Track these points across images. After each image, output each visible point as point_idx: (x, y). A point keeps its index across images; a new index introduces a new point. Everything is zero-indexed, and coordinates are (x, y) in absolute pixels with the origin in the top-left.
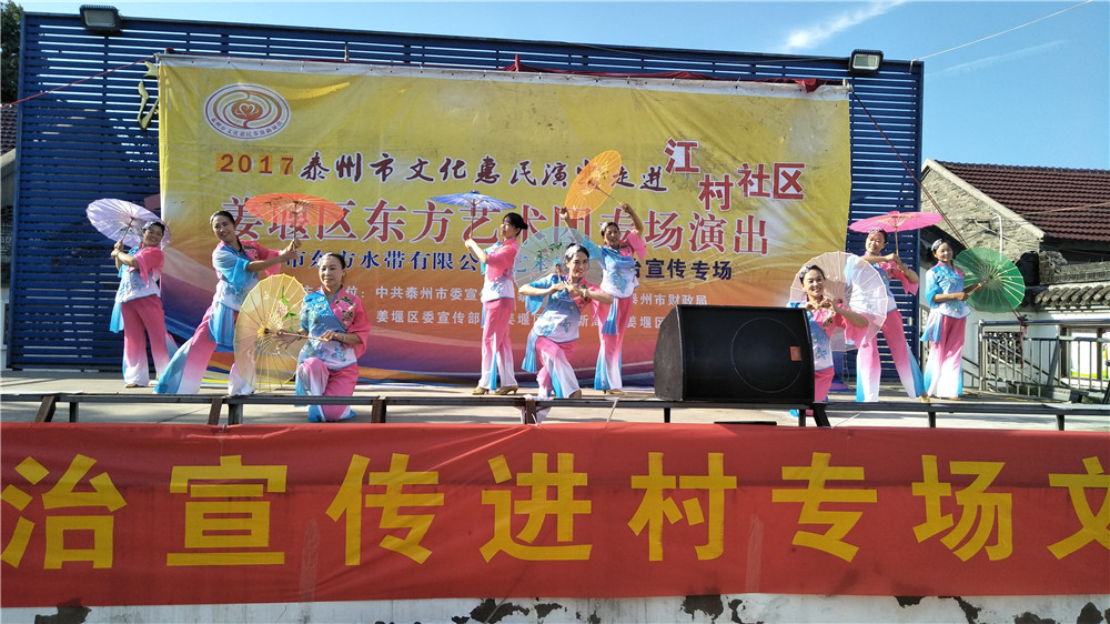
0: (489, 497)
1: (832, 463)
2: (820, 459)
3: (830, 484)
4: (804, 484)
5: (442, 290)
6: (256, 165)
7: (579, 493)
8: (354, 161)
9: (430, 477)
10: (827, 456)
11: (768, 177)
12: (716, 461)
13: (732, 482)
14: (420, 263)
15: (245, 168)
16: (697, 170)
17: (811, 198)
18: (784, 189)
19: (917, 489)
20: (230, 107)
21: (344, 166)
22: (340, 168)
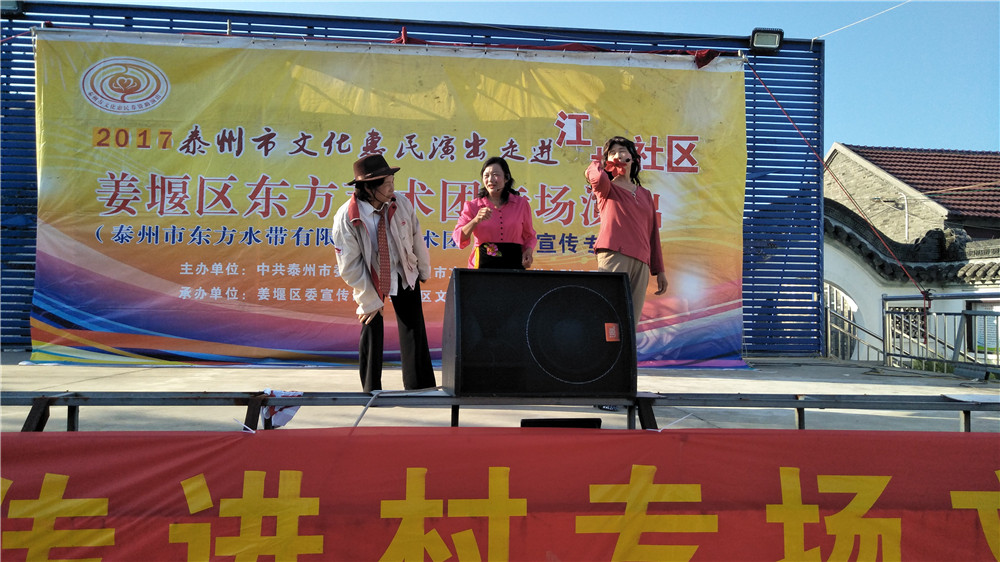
0: (177, 532)
1: (659, 479)
2: (642, 473)
3: (655, 508)
4: (618, 508)
5: (325, 266)
6: (133, 139)
7: (306, 525)
8: (236, 136)
9: (98, 507)
10: (653, 468)
11: (661, 150)
12: (499, 478)
13: (520, 507)
14: (303, 240)
15: (122, 141)
16: (589, 143)
17: (706, 170)
18: (678, 162)
19: (773, 513)
20: (107, 81)
21: (224, 141)
22: (221, 143)
